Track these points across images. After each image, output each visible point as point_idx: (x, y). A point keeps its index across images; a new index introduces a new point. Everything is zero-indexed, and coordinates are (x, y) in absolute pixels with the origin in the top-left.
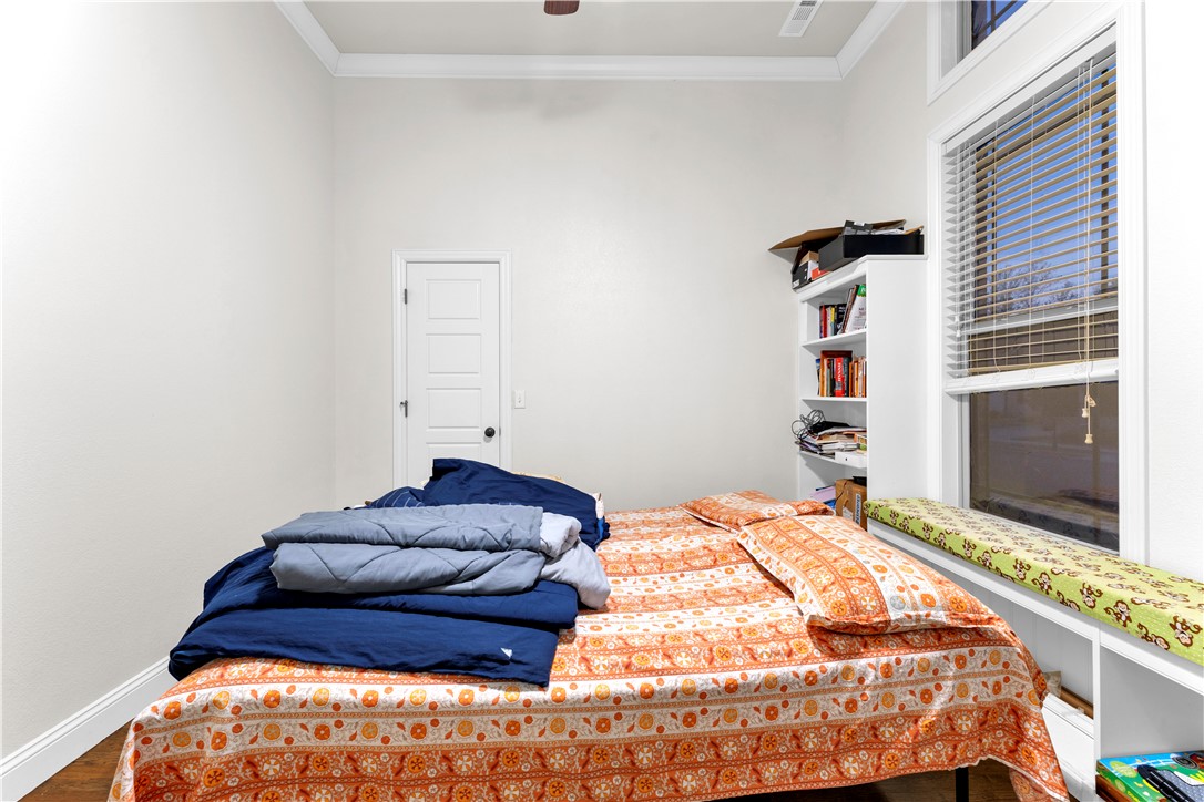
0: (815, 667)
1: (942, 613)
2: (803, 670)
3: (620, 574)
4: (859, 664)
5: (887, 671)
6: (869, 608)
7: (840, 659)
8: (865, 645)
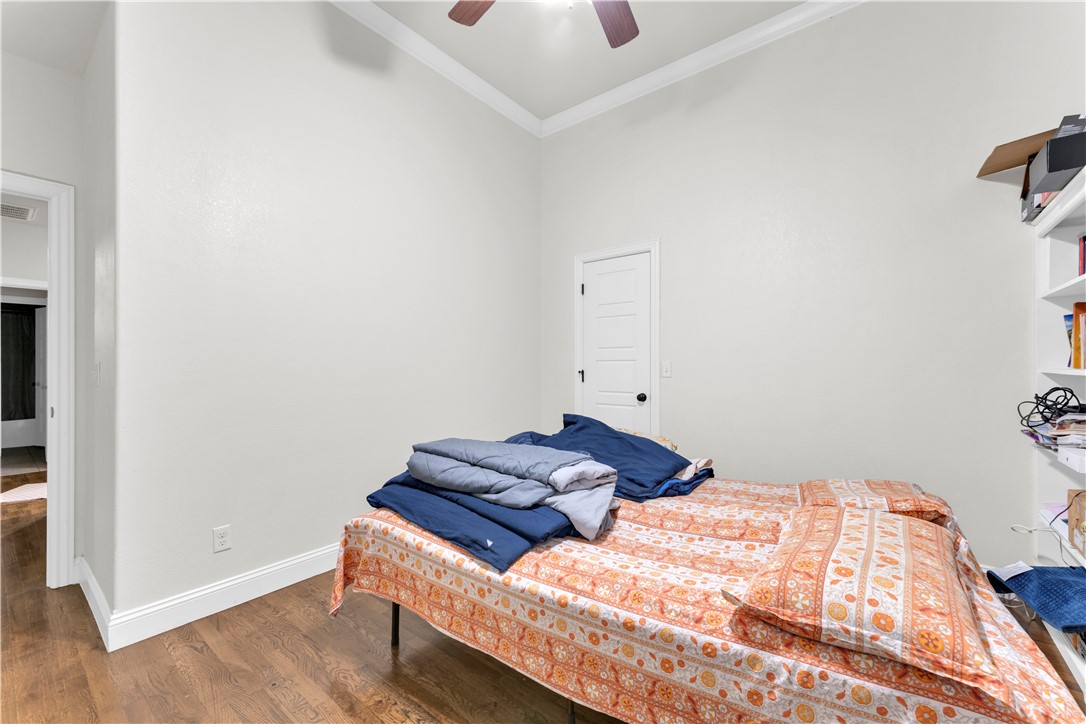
0: (717, 642)
1: (899, 642)
2: (703, 639)
3: (645, 524)
4: (771, 659)
5: (806, 680)
6: (799, 606)
7: (750, 645)
8: (788, 645)
